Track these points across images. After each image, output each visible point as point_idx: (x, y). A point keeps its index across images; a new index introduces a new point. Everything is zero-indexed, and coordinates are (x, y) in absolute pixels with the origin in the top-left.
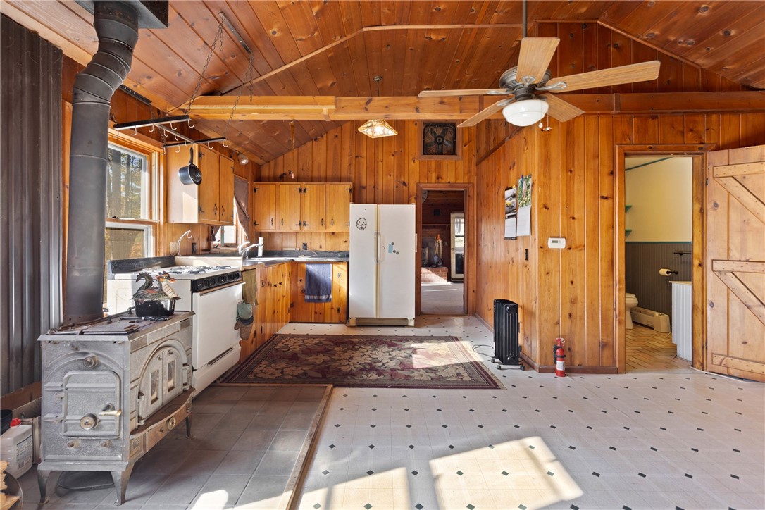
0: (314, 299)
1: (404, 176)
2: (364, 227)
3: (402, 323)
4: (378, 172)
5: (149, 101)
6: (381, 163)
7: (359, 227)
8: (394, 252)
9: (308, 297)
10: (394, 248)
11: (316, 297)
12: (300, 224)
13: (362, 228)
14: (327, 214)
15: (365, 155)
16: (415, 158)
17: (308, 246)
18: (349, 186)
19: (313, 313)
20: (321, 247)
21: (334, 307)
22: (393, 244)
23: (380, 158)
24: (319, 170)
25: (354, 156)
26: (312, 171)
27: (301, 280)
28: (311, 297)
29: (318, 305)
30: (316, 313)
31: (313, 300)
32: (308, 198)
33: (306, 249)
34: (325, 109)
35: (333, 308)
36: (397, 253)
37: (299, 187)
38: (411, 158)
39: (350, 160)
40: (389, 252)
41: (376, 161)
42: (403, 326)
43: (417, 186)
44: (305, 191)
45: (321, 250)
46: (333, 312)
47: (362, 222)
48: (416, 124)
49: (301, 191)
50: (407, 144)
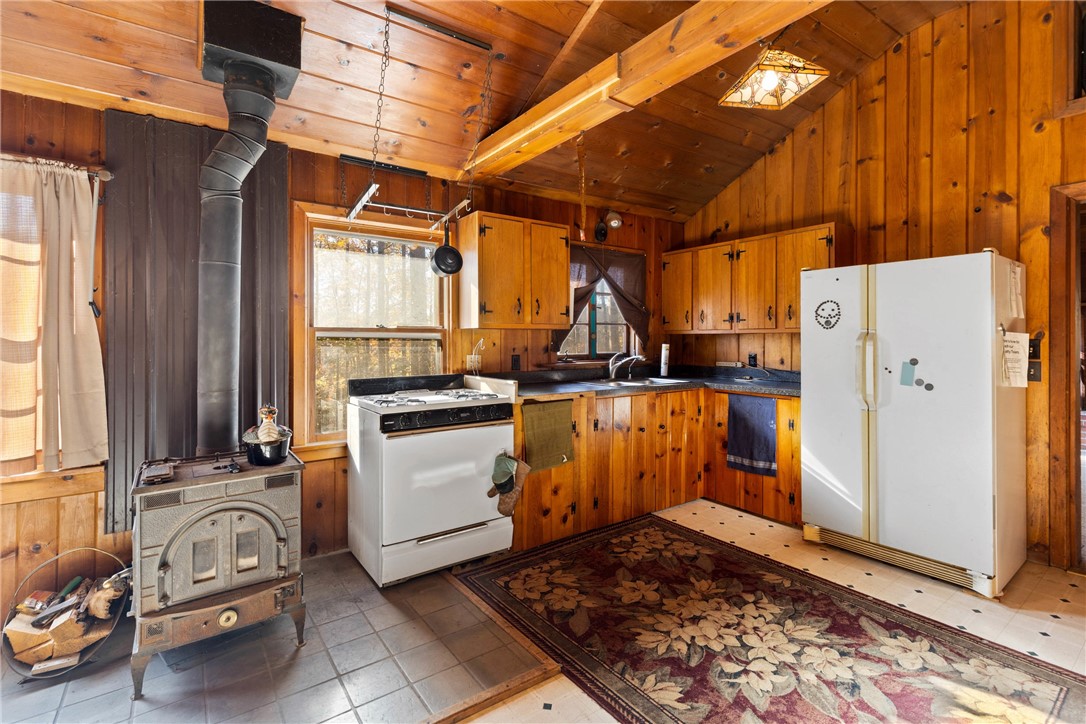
0: (742, 465)
1: (1003, 175)
2: (833, 321)
3: (956, 580)
4: (917, 185)
5: (425, 173)
6: (925, 161)
7: (823, 321)
8: (919, 382)
9: (732, 458)
10: (919, 372)
11: (746, 462)
12: (731, 318)
13: (828, 323)
14: (780, 296)
15: (880, 151)
16: (1043, 117)
17: (760, 358)
18: (826, 230)
19: (742, 493)
20: (782, 362)
21: (782, 488)
22: (914, 362)
23: (924, 147)
24: (777, 210)
25: (854, 162)
26: (766, 215)
27: (720, 425)
28: (739, 460)
29: (751, 476)
30: (747, 492)
31: (742, 467)
32: (743, 269)
33: (755, 365)
34: (603, 88)
35: (778, 491)
36: (929, 387)
37: (727, 249)
38: (1026, 120)
39: (845, 174)
40: (903, 382)
41: (911, 159)
42: (960, 587)
43: (1054, 194)
44: (738, 255)
45: (781, 368)
46: (781, 500)
47: (828, 309)
48: (1047, 18)
49: (731, 256)
50: (1011, 87)
